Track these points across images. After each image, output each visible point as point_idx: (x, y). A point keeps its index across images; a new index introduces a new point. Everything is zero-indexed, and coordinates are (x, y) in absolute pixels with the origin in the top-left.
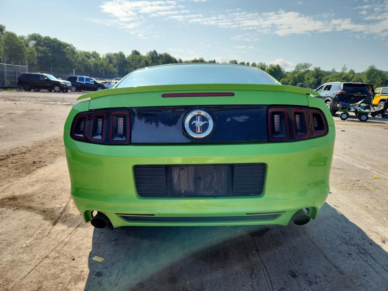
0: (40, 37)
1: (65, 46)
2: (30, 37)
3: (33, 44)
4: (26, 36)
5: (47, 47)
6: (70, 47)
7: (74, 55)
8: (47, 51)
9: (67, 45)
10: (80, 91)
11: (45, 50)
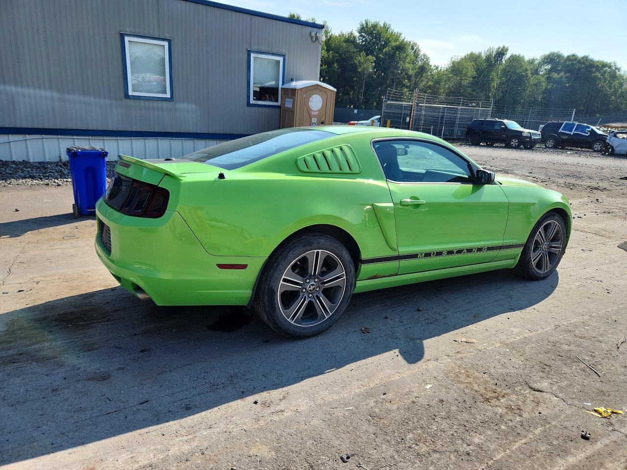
0: (559, 56)
1: (602, 67)
2: (545, 58)
3: (546, 69)
4: (539, 58)
5: (567, 72)
6: (610, 67)
7: (614, 81)
8: (564, 79)
9: (604, 65)
10: (563, 148)
11: (561, 78)
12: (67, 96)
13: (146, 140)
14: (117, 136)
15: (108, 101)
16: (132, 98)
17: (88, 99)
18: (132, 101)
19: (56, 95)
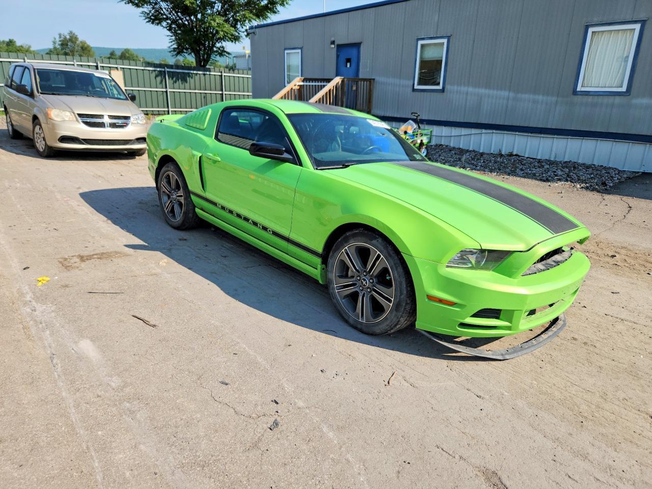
12: (519, 95)
13: (584, 141)
14: (554, 134)
15: (554, 99)
16: (579, 93)
17: (536, 97)
18: (580, 97)
19: (512, 95)
